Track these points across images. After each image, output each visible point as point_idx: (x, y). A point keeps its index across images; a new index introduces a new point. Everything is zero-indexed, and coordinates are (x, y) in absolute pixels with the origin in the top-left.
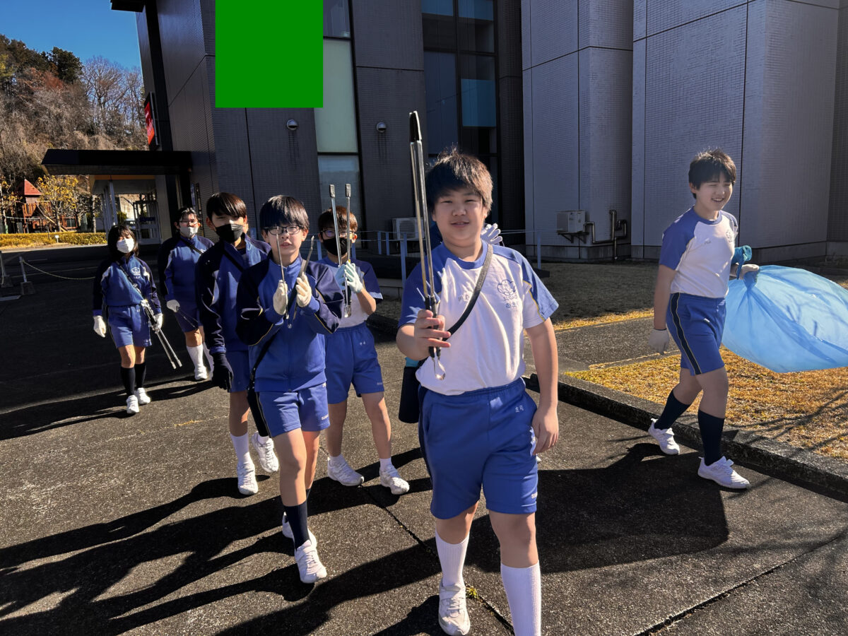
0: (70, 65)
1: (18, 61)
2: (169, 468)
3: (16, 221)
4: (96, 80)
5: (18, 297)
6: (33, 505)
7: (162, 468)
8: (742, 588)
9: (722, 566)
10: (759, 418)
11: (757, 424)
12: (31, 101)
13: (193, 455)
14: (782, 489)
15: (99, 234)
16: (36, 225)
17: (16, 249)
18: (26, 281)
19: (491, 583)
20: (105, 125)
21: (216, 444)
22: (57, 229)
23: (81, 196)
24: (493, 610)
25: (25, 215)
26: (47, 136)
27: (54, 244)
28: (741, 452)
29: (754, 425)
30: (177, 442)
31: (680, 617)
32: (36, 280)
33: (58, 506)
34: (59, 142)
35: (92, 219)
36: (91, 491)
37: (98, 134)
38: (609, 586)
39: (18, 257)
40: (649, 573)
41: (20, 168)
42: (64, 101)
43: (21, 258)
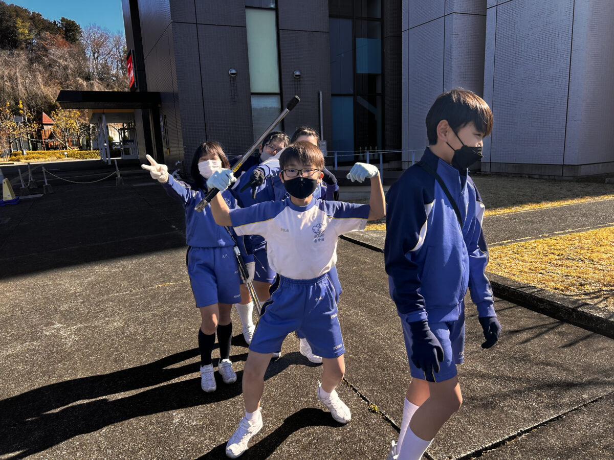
0: (73, 30)
1: (36, 27)
2: (154, 315)
3: (37, 142)
4: (91, 41)
5: (42, 195)
6: (62, 339)
7: (149, 315)
8: (574, 412)
9: (559, 395)
10: (583, 290)
11: (582, 294)
12: (46, 56)
13: (170, 307)
14: (603, 341)
15: (94, 151)
16: (51, 145)
17: (38, 162)
18: (47, 184)
19: (388, 402)
20: (98, 74)
21: (186, 299)
22: (66, 148)
23: (82, 125)
24: (390, 421)
25: (43, 138)
26: (58, 81)
27: (64, 159)
28: (571, 314)
29: (579, 295)
30: (158, 298)
31: (528, 431)
32: (54, 183)
33: (80, 339)
34: (66, 86)
35: (90, 141)
36: (101, 330)
37: (93, 80)
38: (474, 407)
39: (41, 167)
40: (504, 400)
41: (39, 104)
42: (70, 56)
43: (43, 168)
